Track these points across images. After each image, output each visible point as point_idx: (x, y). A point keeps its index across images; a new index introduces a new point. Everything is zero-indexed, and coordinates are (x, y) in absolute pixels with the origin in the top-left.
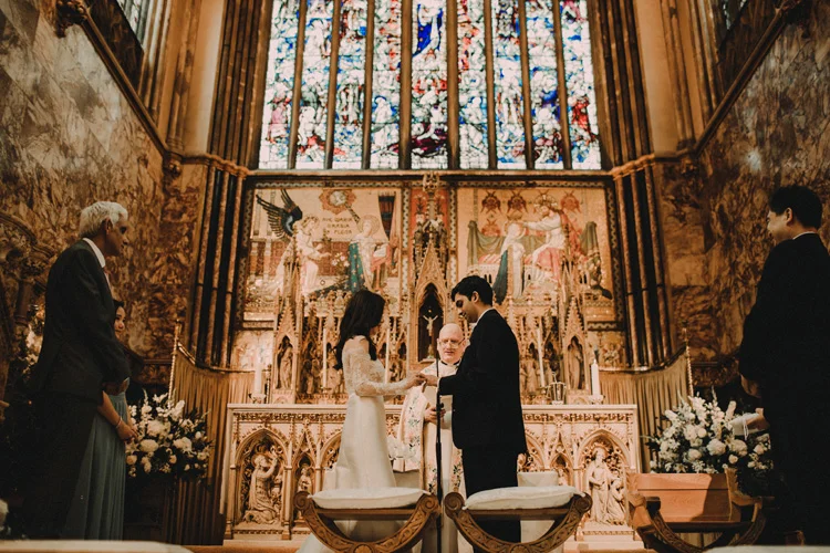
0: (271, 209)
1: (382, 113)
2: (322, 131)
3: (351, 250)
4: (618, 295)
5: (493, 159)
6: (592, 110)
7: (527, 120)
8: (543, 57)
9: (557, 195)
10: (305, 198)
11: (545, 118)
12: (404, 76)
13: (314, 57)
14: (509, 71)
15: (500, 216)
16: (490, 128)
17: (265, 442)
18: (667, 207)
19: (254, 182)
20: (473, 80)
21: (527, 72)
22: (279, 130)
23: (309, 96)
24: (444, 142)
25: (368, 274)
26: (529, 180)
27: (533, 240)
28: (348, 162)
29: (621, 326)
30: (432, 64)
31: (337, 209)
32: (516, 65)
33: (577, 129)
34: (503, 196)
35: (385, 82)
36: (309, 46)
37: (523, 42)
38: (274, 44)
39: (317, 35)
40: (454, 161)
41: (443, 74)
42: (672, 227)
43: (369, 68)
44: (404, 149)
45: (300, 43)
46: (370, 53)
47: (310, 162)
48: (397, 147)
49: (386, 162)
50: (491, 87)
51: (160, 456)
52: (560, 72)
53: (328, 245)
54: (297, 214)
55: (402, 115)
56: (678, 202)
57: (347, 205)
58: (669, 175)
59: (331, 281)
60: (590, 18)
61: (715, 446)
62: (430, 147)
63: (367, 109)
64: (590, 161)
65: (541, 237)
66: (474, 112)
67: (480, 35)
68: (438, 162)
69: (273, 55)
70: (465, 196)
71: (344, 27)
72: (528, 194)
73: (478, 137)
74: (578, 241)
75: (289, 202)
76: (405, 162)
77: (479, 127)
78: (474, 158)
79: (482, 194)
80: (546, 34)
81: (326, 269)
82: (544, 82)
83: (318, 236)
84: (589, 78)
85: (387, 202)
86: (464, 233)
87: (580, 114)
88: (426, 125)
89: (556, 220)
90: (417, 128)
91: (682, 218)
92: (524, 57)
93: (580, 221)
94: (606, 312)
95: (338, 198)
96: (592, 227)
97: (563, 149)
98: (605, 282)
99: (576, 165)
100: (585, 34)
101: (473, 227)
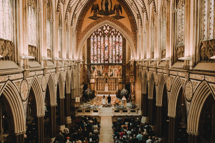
0: (92, 67)
1: (102, 57)
2: (96, 59)
3: (100, 71)
4: (122, 76)
5: (112, 62)
6: (122, 57)
7: (115, 58)
8: (117, 51)
9: (118, 66)
10: (96, 66)
11: (117, 57)
12: (104, 53)
13: (95, 51)
14: (114, 52)
15: (113, 68)
16: (112, 59)
17: (98, 97)
18: (127, 69)
19: (91, 65)
20: (111, 53)
21: (116, 52)
22: (92, 59)
23: (95, 55)
24: (108, 60)
25: (101, 74)
26: (115, 64)
27: (115, 71)
28: (99, 62)
29: (122, 78)
30: (107, 52)
31: (98, 68)
32: (115, 52)
33: (120, 59)
34: (113, 66)
35: (102, 54)
36: (95, 49)
37: (115, 49)
38: (91, 49)
39: (95, 48)
40: (109, 62)
41: (108, 53)
42: (127, 71)
43: (101, 52)
44: (104, 61)
45: (94, 49)
46: (101, 50)
47: (96, 62)
48: (103, 61)
49: (102, 62)
50: (112, 54)
51: (89, 94)
52: (119, 52)
53: (98, 71)
54: (95, 68)
55: (104, 57)
56: (128, 68)
57: (99, 67)
58: (127, 66)
59: (98, 74)
60: (122, 46)
61: (124, 93)
62: (106, 61)
63: (101, 57)
64: (121, 62)
65: (116, 70)
66: (111, 57)
67: (111, 48)
68: (107, 62)
69: (91, 50)
70: (109, 66)
71: (98, 47)
72: (115, 66)
73: (111, 60)
74: (120, 70)
75: (94, 67)
76: (104, 62)
77: (111, 59)
78: (110, 62)
79: (111, 66)
80: (118, 48)
81: (98, 73)
82: (117, 54)
83: (97, 70)
84: (122, 53)
85: (103, 67)
86: (109, 70)
87: (120, 57)
88: (106, 58)
89: (117, 68)
90: (105, 59)
91: (128, 70)
92: (116, 51)
93: (119, 69)
94: (121, 77)
95: (98, 66)
96: (120, 69)
97: (119, 61)
98: (121, 74)
99: (120, 63)
100: (122, 48)
101: (110, 69)
